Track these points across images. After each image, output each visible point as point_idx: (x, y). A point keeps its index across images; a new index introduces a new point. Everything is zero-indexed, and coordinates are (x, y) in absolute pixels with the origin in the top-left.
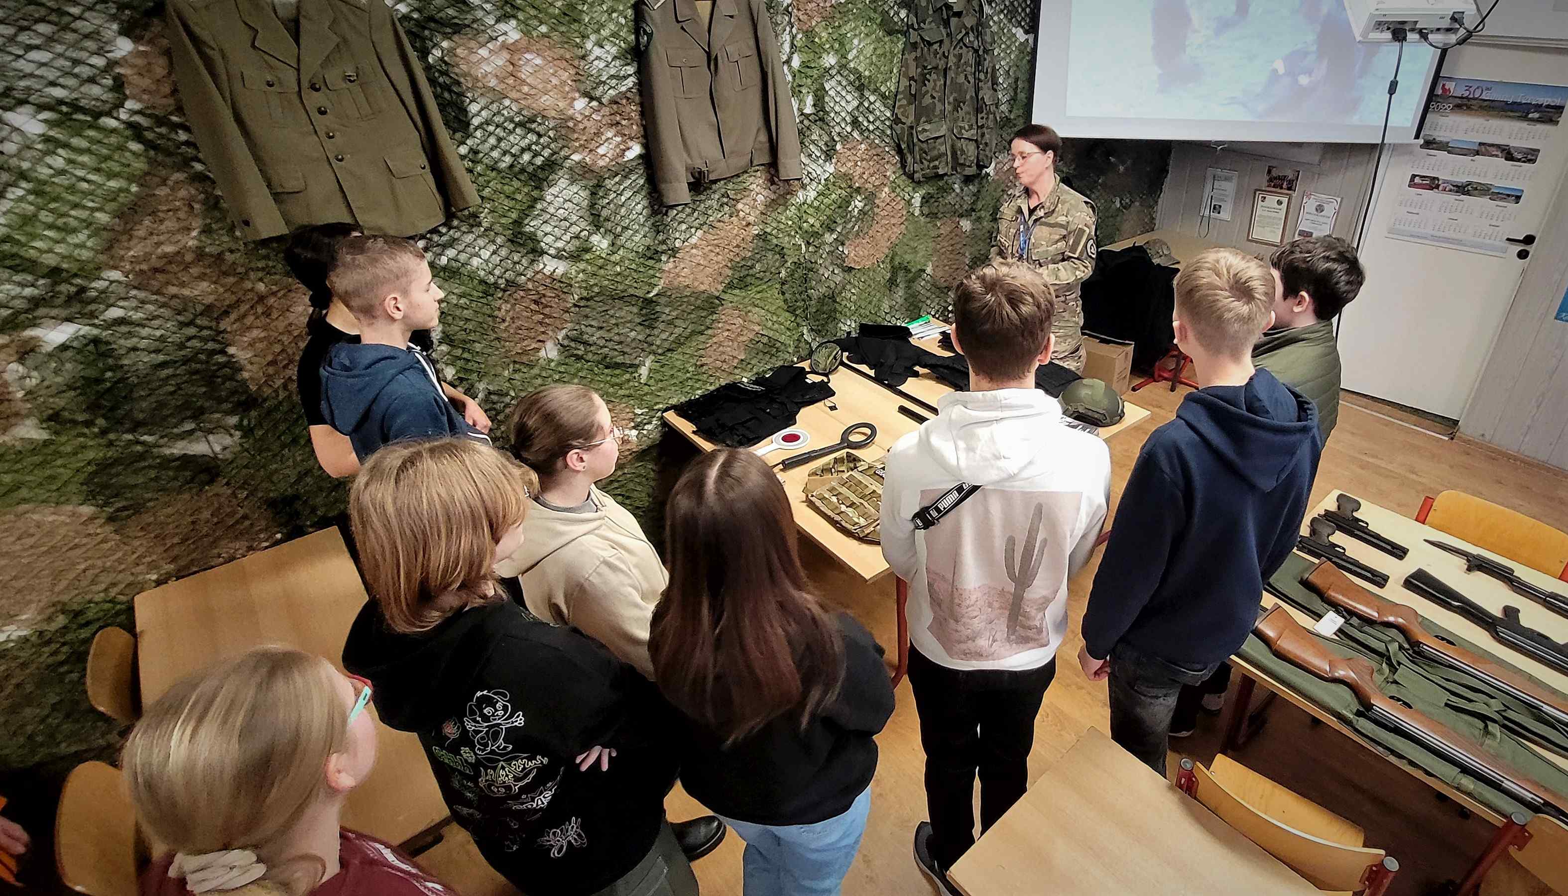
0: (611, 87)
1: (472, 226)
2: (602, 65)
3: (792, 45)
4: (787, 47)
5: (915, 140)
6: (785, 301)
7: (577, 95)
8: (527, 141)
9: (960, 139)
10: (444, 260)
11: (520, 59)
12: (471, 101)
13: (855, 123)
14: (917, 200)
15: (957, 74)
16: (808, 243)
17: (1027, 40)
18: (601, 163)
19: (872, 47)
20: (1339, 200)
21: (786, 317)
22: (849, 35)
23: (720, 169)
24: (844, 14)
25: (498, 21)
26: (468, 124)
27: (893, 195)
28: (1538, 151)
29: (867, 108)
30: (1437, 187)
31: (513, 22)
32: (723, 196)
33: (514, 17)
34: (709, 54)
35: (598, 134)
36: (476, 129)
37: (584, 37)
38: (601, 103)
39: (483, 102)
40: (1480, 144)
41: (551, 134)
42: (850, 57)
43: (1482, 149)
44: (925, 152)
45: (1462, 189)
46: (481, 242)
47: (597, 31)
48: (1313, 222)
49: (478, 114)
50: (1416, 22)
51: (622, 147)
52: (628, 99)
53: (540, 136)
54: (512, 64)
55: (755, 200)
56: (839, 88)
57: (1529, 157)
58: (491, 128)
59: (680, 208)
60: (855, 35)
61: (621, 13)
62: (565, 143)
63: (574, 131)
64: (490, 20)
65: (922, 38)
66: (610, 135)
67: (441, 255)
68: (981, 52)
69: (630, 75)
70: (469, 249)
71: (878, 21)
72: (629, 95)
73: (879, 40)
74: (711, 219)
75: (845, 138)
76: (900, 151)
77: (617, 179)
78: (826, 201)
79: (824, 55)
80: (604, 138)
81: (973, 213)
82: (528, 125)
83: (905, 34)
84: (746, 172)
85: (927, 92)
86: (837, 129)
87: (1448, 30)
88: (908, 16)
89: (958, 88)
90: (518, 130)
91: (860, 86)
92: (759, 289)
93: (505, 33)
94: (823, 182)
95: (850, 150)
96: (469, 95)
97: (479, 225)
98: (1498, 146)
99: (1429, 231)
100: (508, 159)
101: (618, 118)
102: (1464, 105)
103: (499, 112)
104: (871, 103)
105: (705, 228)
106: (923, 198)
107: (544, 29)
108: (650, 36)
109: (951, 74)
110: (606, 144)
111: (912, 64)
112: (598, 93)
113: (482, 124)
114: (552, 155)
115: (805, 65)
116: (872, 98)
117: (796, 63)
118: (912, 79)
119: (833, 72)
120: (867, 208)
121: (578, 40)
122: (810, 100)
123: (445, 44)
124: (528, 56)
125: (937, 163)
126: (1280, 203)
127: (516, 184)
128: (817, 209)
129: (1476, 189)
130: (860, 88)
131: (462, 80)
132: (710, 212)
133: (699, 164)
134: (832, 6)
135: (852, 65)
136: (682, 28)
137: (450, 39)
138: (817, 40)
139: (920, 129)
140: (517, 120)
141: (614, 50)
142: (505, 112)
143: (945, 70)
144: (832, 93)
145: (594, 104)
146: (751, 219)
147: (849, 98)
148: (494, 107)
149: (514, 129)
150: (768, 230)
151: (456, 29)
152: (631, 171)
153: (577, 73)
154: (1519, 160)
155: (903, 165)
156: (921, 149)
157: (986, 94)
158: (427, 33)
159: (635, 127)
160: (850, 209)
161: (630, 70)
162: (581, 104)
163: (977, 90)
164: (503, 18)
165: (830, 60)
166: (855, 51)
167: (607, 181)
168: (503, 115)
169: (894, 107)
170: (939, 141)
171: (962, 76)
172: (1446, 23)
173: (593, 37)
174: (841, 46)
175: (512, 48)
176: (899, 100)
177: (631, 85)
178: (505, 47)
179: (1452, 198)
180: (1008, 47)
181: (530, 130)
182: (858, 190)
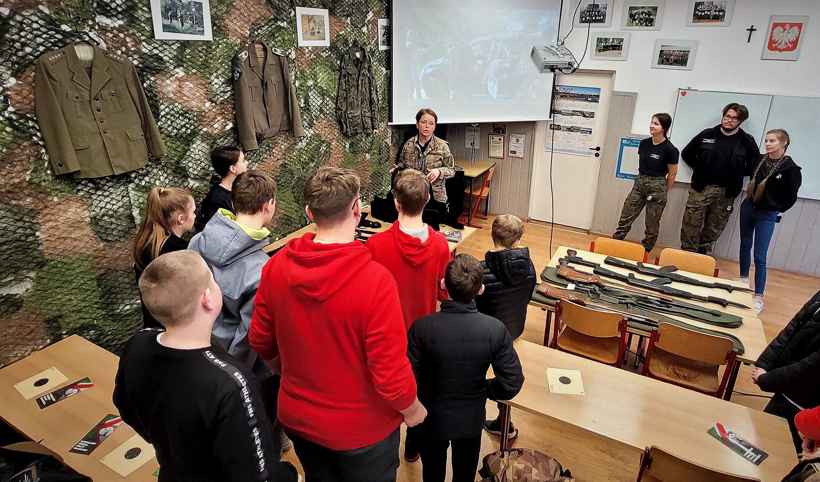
0: (221, 97)
1: (158, 165)
2: (217, 86)
3: (296, 77)
4: (293, 77)
5: (347, 118)
6: (294, 197)
7: (206, 100)
8: (184, 123)
9: (364, 117)
10: (144, 182)
11: (183, 85)
12: (161, 104)
13: (321, 111)
14: (347, 146)
15: (362, 88)
16: (304, 168)
17: (387, 73)
18: (215, 132)
19: (327, 76)
20: (524, 136)
21: (295, 205)
22: (318, 72)
23: (267, 133)
24: (316, 63)
25: (175, 68)
26: (159, 115)
27: (338, 143)
28: (594, 113)
29: (326, 104)
30: (561, 129)
31: (181, 68)
32: (267, 146)
33: (182, 66)
34: (263, 81)
35: (215, 118)
36: (162, 117)
37: (211, 74)
38: (216, 104)
39: (166, 104)
40: (573, 111)
41: (195, 118)
42: (319, 81)
43: (574, 113)
44: (351, 123)
45: (570, 130)
46: (161, 173)
47: (216, 72)
48: (515, 146)
49: (164, 110)
51: (224, 124)
52: (228, 102)
53: (189, 119)
54: (180, 87)
55: (281, 148)
56: (314, 95)
57: (591, 116)
58: (169, 117)
60: (321, 72)
61: (226, 64)
62: (200, 123)
63: (205, 117)
64: (172, 67)
65: (348, 73)
66: (219, 118)
67: (142, 180)
68: (371, 78)
69: (229, 91)
71: (329, 66)
72: (228, 100)
73: (329, 74)
74: (262, 157)
75: (317, 118)
76: (340, 123)
77: (221, 139)
78: (310, 147)
79: (309, 80)
80: (217, 120)
81: (371, 151)
82: (185, 115)
83: (340, 71)
84: (277, 135)
85: (351, 95)
86: (314, 113)
88: (341, 63)
89: (362, 94)
90: (181, 118)
91: (323, 94)
92: (283, 190)
93: (178, 73)
94: (309, 138)
95: (319, 123)
96: (161, 101)
97: (160, 164)
98: (579, 112)
100: (175, 131)
101: (223, 110)
102: (564, 96)
103: (173, 109)
104: (327, 101)
105: (259, 162)
106: (350, 145)
107: (194, 71)
108: (240, 74)
109: (360, 88)
110: (218, 123)
111: (344, 84)
112: (215, 99)
113: (165, 114)
114: (195, 129)
115: (301, 85)
116: (328, 99)
117: (297, 84)
118: (344, 90)
119: (312, 88)
120: (328, 149)
121: (208, 76)
122: (303, 101)
123: (152, 78)
124: (186, 83)
125: (357, 128)
126: (500, 140)
127: (178, 143)
128: (307, 151)
129: (575, 129)
130: (323, 95)
131: (158, 94)
132: (261, 154)
133: (260, 131)
134: (311, 60)
135: (319, 85)
136: (253, 70)
137: (154, 76)
138: (305, 74)
139: (348, 112)
140: (180, 112)
141: (223, 80)
142: (175, 109)
143: (358, 86)
144: (311, 97)
145: (214, 104)
146: (279, 157)
147: (319, 99)
148: (171, 107)
149: (179, 117)
150: (286, 162)
151: (156, 71)
152: (228, 135)
153: (207, 91)
154: (588, 117)
155: (342, 128)
157: (374, 96)
158: (145, 73)
159: (230, 114)
160: (320, 151)
161: (229, 88)
162: (208, 104)
163: (370, 95)
164: (178, 66)
165: (310, 83)
166: (320, 79)
167: (218, 141)
169: (337, 103)
170: (357, 117)
171: (364, 89)
173: (214, 74)
174: (315, 77)
175: (180, 79)
176: (339, 100)
177: (229, 95)
178: (177, 79)
180: (380, 76)
181: (186, 117)
182: (323, 142)
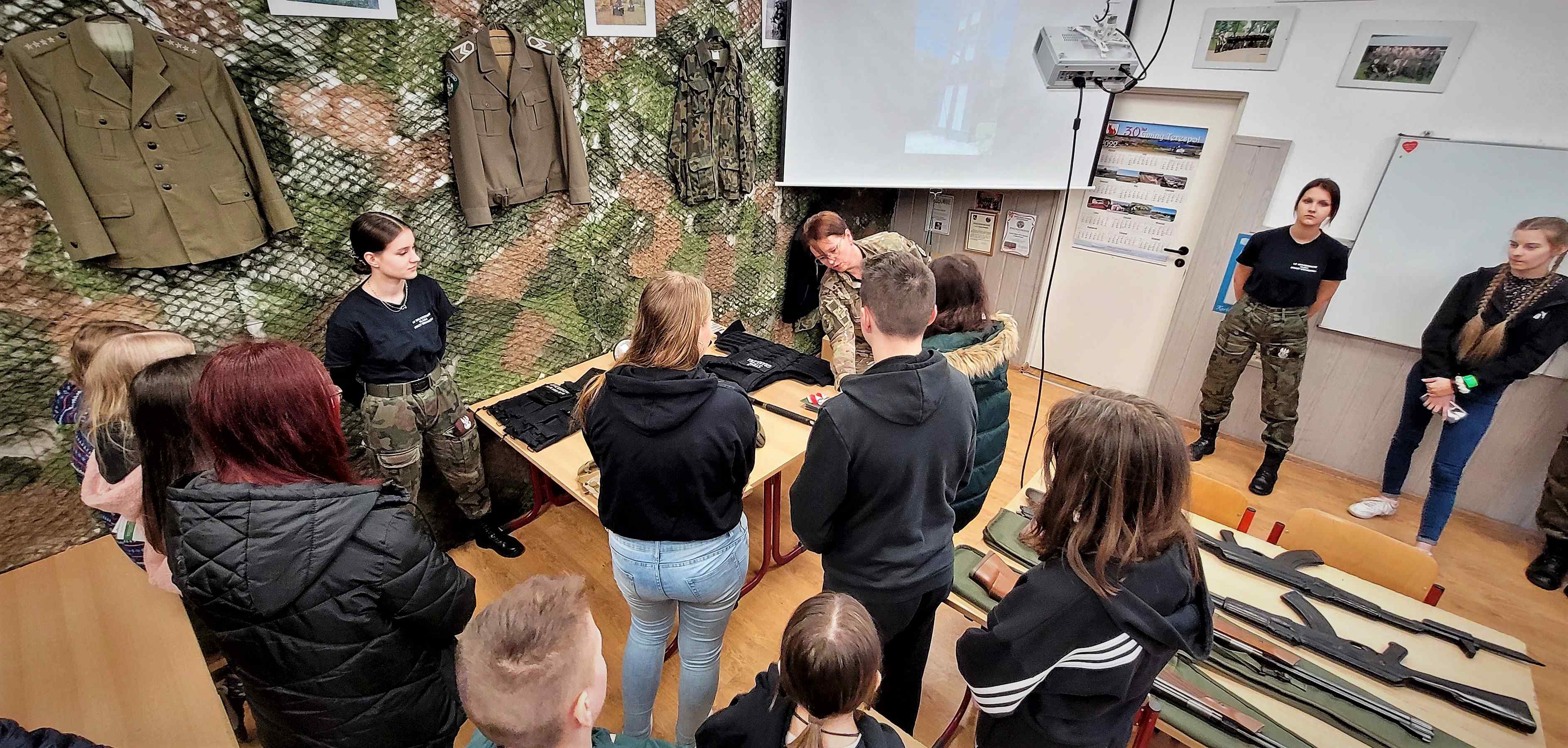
0: (422, 127)
1: (294, 246)
2: (413, 108)
3: (581, 92)
4: (577, 95)
5: (687, 171)
6: (578, 306)
7: (391, 133)
8: (345, 173)
9: (725, 170)
10: (267, 277)
11: (339, 103)
12: (294, 138)
13: (636, 157)
14: (690, 221)
15: (722, 117)
16: (597, 258)
17: (779, 91)
18: (413, 190)
19: (649, 95)
20: (1035, 217)
21: (578, 321)
22: (629, 85)
23: (520, 195)
24: (625, 68)
25: (319, 70)
26: (291, 158)
27: (669, 217)
28: (1186, 179)
29: (646, 145)
30: (1110, 207)
31: (334, 72)
32: (522, 218)
33: (335, 67)
34: (508, 99)
35: (410, 166)
36: (298, 161)
37: (398, 84)
38: (413, 140)
39: (305, 138)
40: (1141, 173)
41: (368, 166)
42: (631, 102)
43: (1142, 177)
44: (696, 181)
45: (1129, 209)
46: (302, 260)
47: (410, 80)
48: (1016, 235)
49: (301, 149)
50: (1092, 73)
51: (431, 177)
52: (437, 136)
53: (357, 167)
54: (332, 106)
55: (550, 222)
56: (622, 129)
57: (1179, 184)
58: (312, 161)
59: (483, 229)
60: (635, 86)
61: (430, 65)
62: (379, 174)
63: (389, 164)
64: (313, 70)
65: (691, 88)
66: (420, 167)
67: (264, 272)
68: (741, 100)
69: (439, 117)
70: (290, 267)
71: (654, 74)
72: (437, 133)
73: (654, 89)
74: (511, 237)
75: (628, 170)
76: (674, 180)
77: (427, 204)
78: (611, 221)
79: (609, 101)
80: (415, 169)
81: (738, 231)
82: (346, 159)
83: (676, 84)
84: (542, 198)
85: (696, 132)
86: (621, 162)
87: (1118, 79)
88: (679, 70)
89: (721, 128)
90: (337, 163)
91: (640, 127)
92: (555, 296)
93: (326, 81)
94: (609, 205)
95: (631, 179)
96: (293, 133)
97: (300, 244)
98: (1154, 175)
99: (1105, 243)
100: (328, 188)
101: (428, 152)
102: (1127, 142)
103: (319, 148)
104: (649, 141)
105: (506, 245)
106: (695, 219)
107: (362, 77)
108: (456, 84)
109: (717, 117)
110: (417, 175)
111: (683, 110)
112: (410, 131)
113: (303, 157)
114: (367, 184)
115: (592, 109)
116: (650, 137)
117: (585, 106)
118: (683, 121)
119: (617, 115)
120: (649, 227)
121: (392, 87)
122: (596, 138)
123: (271, 90)
124: (347, 100)
125: (706, 190)
126: (988, 220)
127: (336, 209)
128: (604, 228)
129: (1139, 209)
130: (640, 128)
131: (286, 120)
132: (510, 232)
133: (499, 191)
134: (614, 62)
135: (632, 109)
136: (485, 78)
137: (275, 85)
138: (602, 89)
139: (691, 162)
140: (336, 154)
141: (425, 96)
142: (325, 147)
143: (711, 114)
144: (615, 132)
145: (407, 140)
146: (547, 238)
147: (631, 136)
148: (316, 143)
149: (333, 162)
150: (561, 247)
151: (280, 76)
152: (440, 198)
153: (391, 115)
154: (1171, 186)
155: (678, 190)
156: (692, 178)
157: (746, 134)
158: (254, 79)
159: (443, 160)
160: (633, 228)
161: (439, 112)
162: (395, 141)
163: (739, 130)
164: (327, 67)
165: (613, 105)
166: (635, 98)
167: (418, 206)
168: (323, 150)
169: (669, 144)
170: (708, 171)
171: (726, 119)
172: (1116, 73)
173: (406, 85)
174: (623, 94)
175: (332, 93)
176: (674, 138)
177: (439, 124)
178: (326, 92)
179: (1120, 216)
180: (763, 96)
181: (348, 163)
182: (640, 213)
